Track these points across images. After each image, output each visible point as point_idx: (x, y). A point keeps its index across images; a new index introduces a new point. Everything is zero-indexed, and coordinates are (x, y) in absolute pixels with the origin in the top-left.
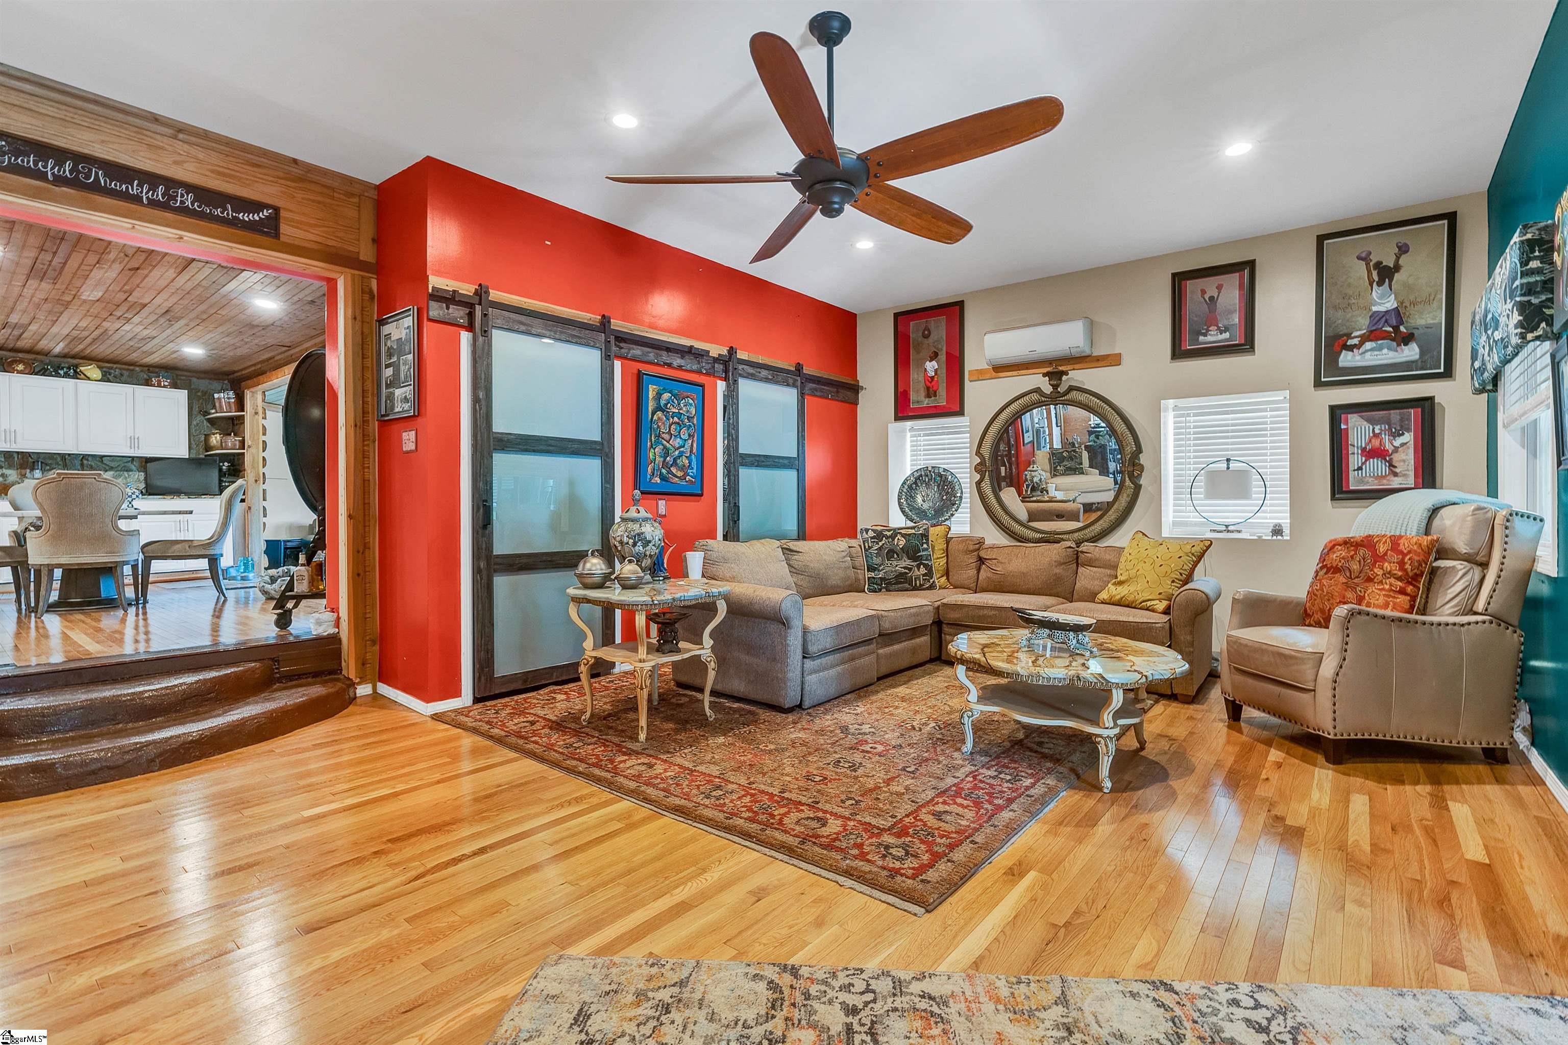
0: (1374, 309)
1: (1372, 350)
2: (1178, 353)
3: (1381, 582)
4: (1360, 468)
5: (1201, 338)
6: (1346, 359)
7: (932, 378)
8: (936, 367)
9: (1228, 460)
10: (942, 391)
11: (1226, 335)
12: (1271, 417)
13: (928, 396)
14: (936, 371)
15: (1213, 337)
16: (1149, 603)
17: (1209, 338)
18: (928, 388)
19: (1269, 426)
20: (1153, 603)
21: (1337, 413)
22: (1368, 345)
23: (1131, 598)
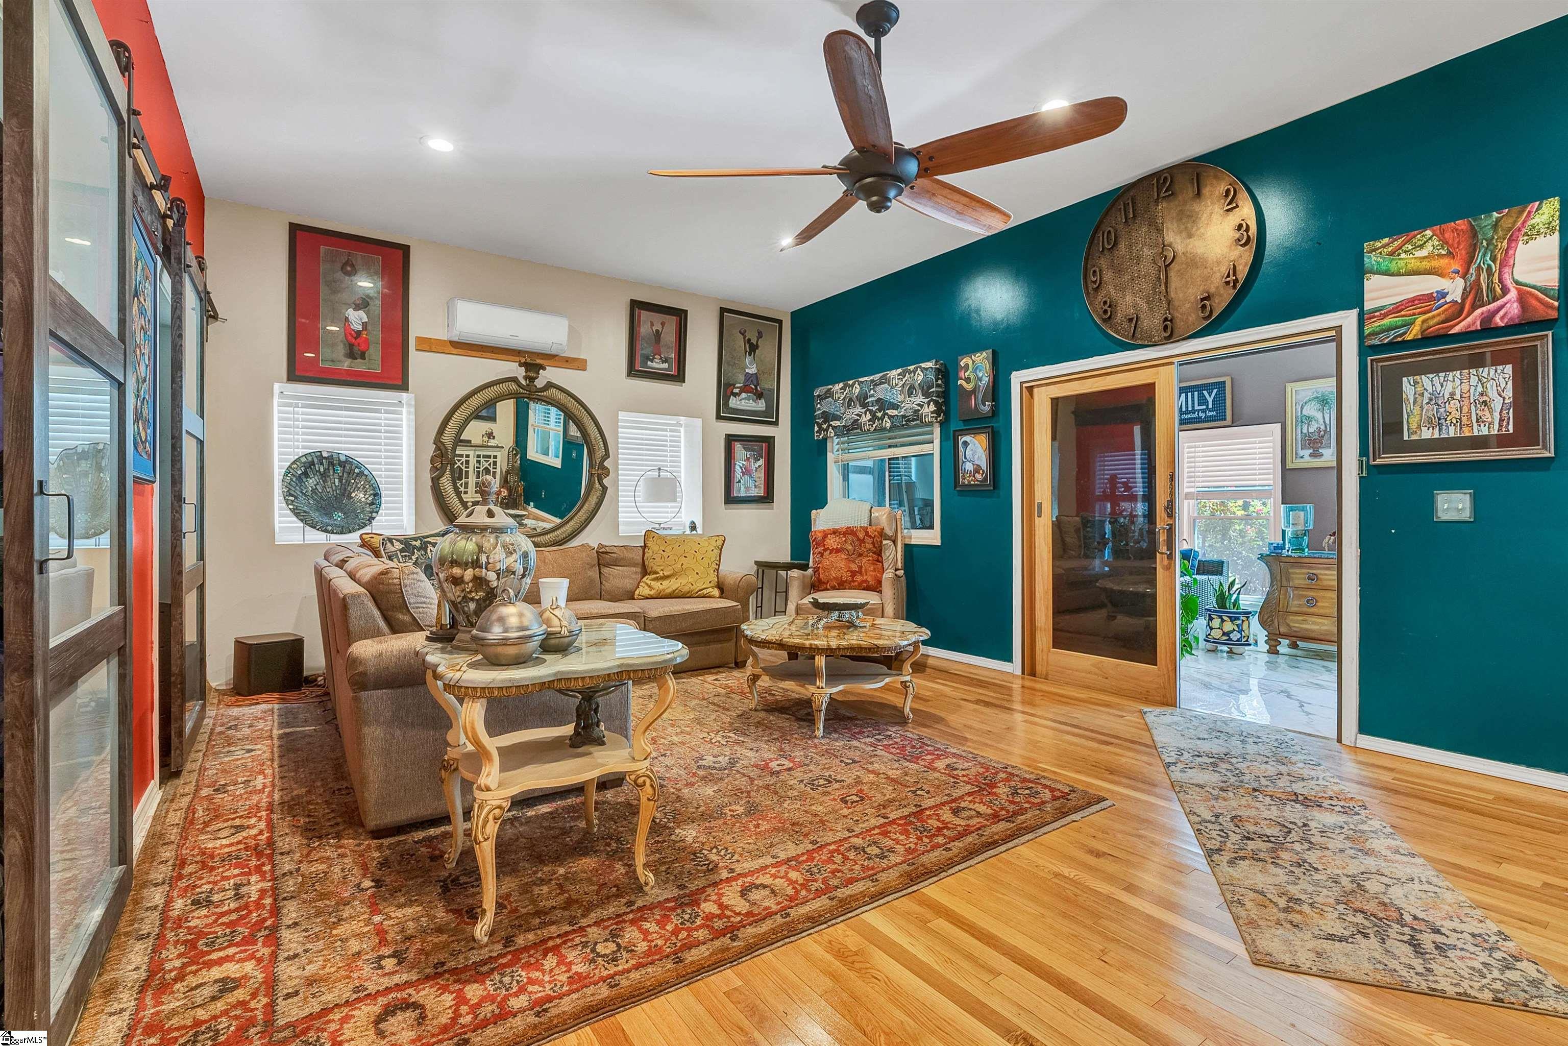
0: (747, 371)
1: (745, 398)
2: (632, 371)
3: (867, 556)
4: (739, 482)
5: (649, 363)
6: (733, 402)
7: (359, 333)
8: (365, 319)
9: (659, 469)
10: (375, 353)
11: (666, 365)
12: (671, 436)
13: (351, 355)
14: (365, 325)
15: (657, 365)
16: (705, 592)
17: (654, 365)
18: (351, 346)
19: (668, 444)
20: (708, 590)
21: (730, 440)
22: (744, 395)
23: (686, 589)
